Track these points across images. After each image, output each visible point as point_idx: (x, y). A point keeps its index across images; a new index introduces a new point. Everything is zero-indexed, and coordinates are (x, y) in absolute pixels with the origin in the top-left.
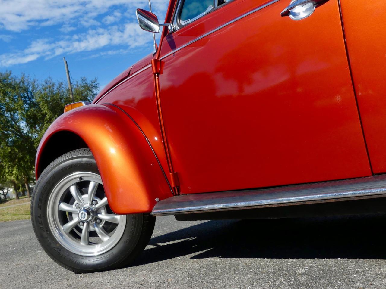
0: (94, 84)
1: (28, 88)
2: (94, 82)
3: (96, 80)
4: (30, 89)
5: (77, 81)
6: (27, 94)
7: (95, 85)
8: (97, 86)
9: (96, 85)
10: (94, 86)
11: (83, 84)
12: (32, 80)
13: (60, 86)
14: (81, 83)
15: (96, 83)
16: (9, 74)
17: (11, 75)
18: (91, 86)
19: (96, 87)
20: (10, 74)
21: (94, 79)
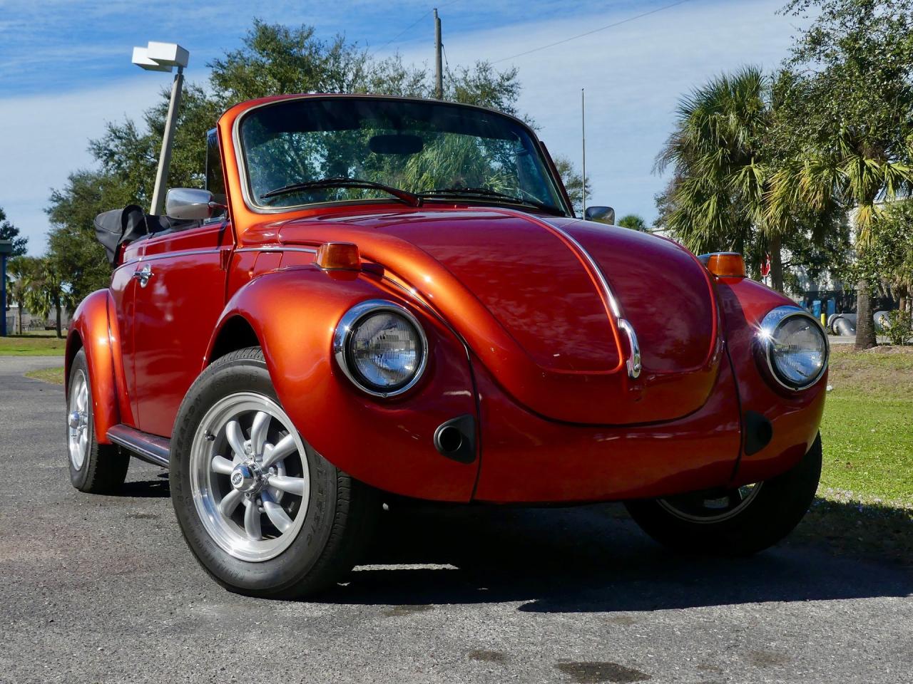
0: (506, 83)
1: (344, 74)
2: (508, 80)
3: (514, 74)
4: (350, 76)
5: (465, 71)
6: (341, 87)
7: (508, 86)
8: (514, 89)
9: (512, 86)
10: (506, 90)
11: (480, 79)
12: (358, 56)
13: (416, 81)
14: (475, 78)
15: (511, 82)
16: (305, 34)
17: (311, 38)
18: (498, 88)
19: (511, 91)
20: (310, 33)
21: (509, 72)
